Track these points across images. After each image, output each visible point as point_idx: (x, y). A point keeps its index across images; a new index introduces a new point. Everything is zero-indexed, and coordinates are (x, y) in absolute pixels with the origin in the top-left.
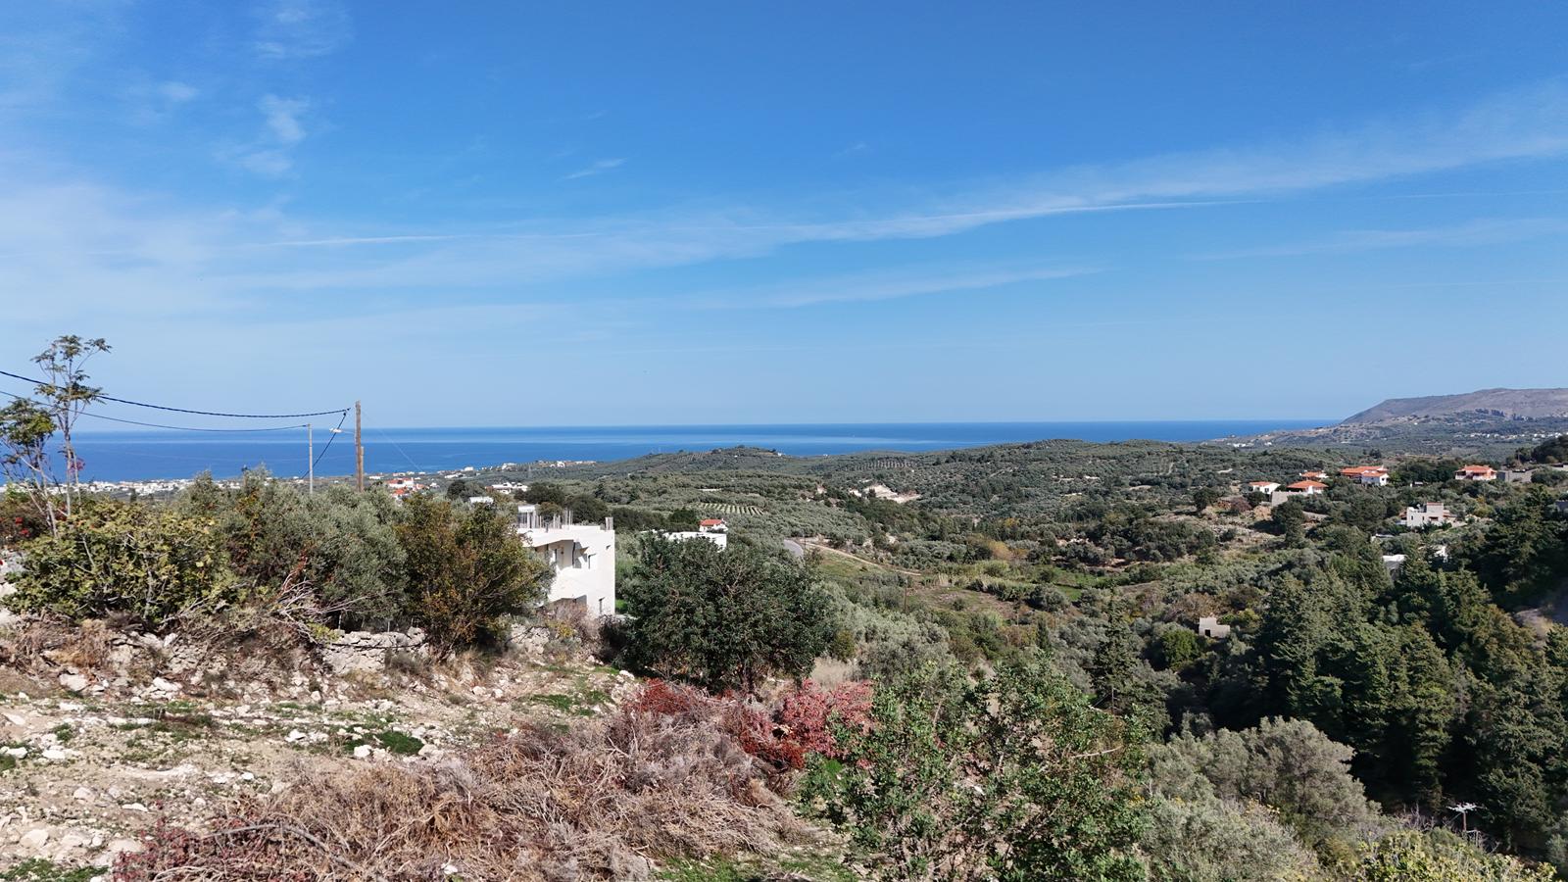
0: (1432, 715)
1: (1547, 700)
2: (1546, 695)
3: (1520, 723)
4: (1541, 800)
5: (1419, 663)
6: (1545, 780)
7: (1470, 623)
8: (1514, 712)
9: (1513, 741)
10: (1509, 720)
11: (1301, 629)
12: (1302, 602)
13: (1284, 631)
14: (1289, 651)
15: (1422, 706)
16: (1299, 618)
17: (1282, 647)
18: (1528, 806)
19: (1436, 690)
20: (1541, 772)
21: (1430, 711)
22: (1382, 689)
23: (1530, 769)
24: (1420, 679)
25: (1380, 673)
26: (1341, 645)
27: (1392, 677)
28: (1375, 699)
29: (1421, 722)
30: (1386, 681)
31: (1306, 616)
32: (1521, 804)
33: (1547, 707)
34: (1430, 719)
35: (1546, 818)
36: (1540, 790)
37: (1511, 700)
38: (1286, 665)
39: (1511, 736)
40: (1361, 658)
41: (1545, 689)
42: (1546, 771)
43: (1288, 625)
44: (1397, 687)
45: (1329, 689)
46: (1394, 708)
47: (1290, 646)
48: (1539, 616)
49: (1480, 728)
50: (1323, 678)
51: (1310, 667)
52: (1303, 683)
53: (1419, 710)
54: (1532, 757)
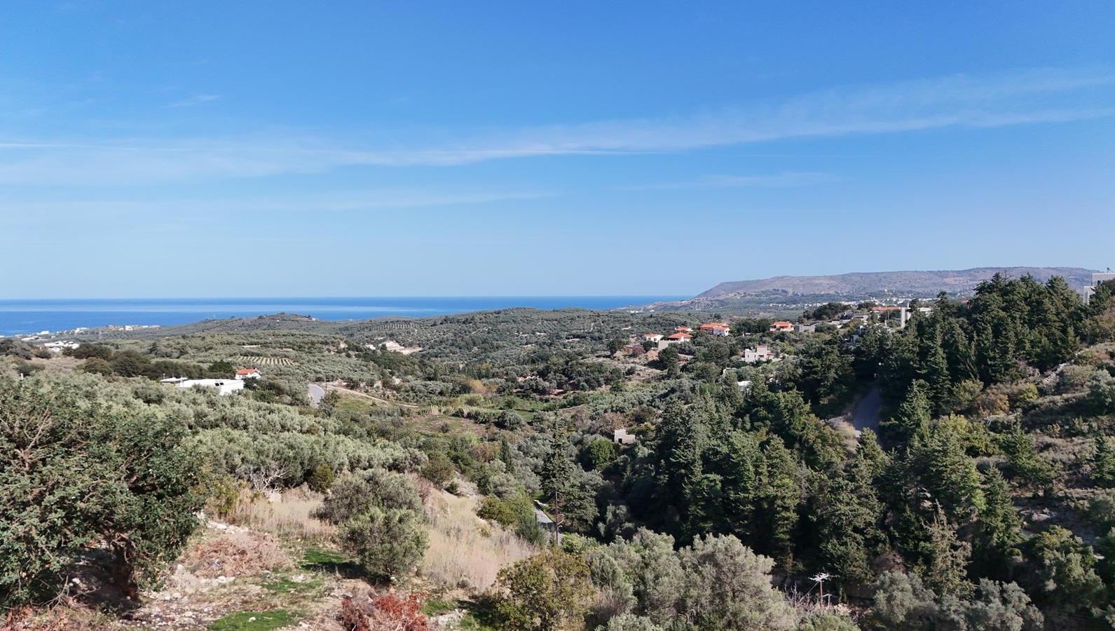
0: (786, 500)
1: (865, 485)
2: (863, 482)
3: (848, 504)
4: (863, 561)
5: (775, 461)
6: (866, 546)
7: (800, 428)
8: (844, 496)
9: (844, 518)
10: (841, 502)
11: (690, 438)
12: (690, 418)
13: (679, 440)
14: (683, 455)
15: (779, 494)
16: (689, 430)
17: (677, 452)
18: (854, 566)
19: (787, 481)
20: (862, 540)
21: (784, 497)
22: (750, 482)
23: (855, 538)
24: (775, 473)
25: (748, 470)
26: (719, 449)
27: (757, 473)
28: (746, 490)
29: (778, 506)
30: (752, 475)
31: (693, 428)
32: (850, 565)
33: (865, 490)
34: (785, 503)
35: (866, 574)
36: (862, 554)
37: (842, 487)
38: (679, 465)
39: (844, 514)
40: (734, 459)
41: (862, 477)
42: (866, 539)
43: (681, 436)
44: (760, 480)
45: (712, 484)
46: (759, 496)
47: (683, 451)
48: (844, 421)
49: (819, 508)
50: (709, 475)
51: (698, 468)
52: (694, 479)
53: (776, 497)
54: (856, 530)
